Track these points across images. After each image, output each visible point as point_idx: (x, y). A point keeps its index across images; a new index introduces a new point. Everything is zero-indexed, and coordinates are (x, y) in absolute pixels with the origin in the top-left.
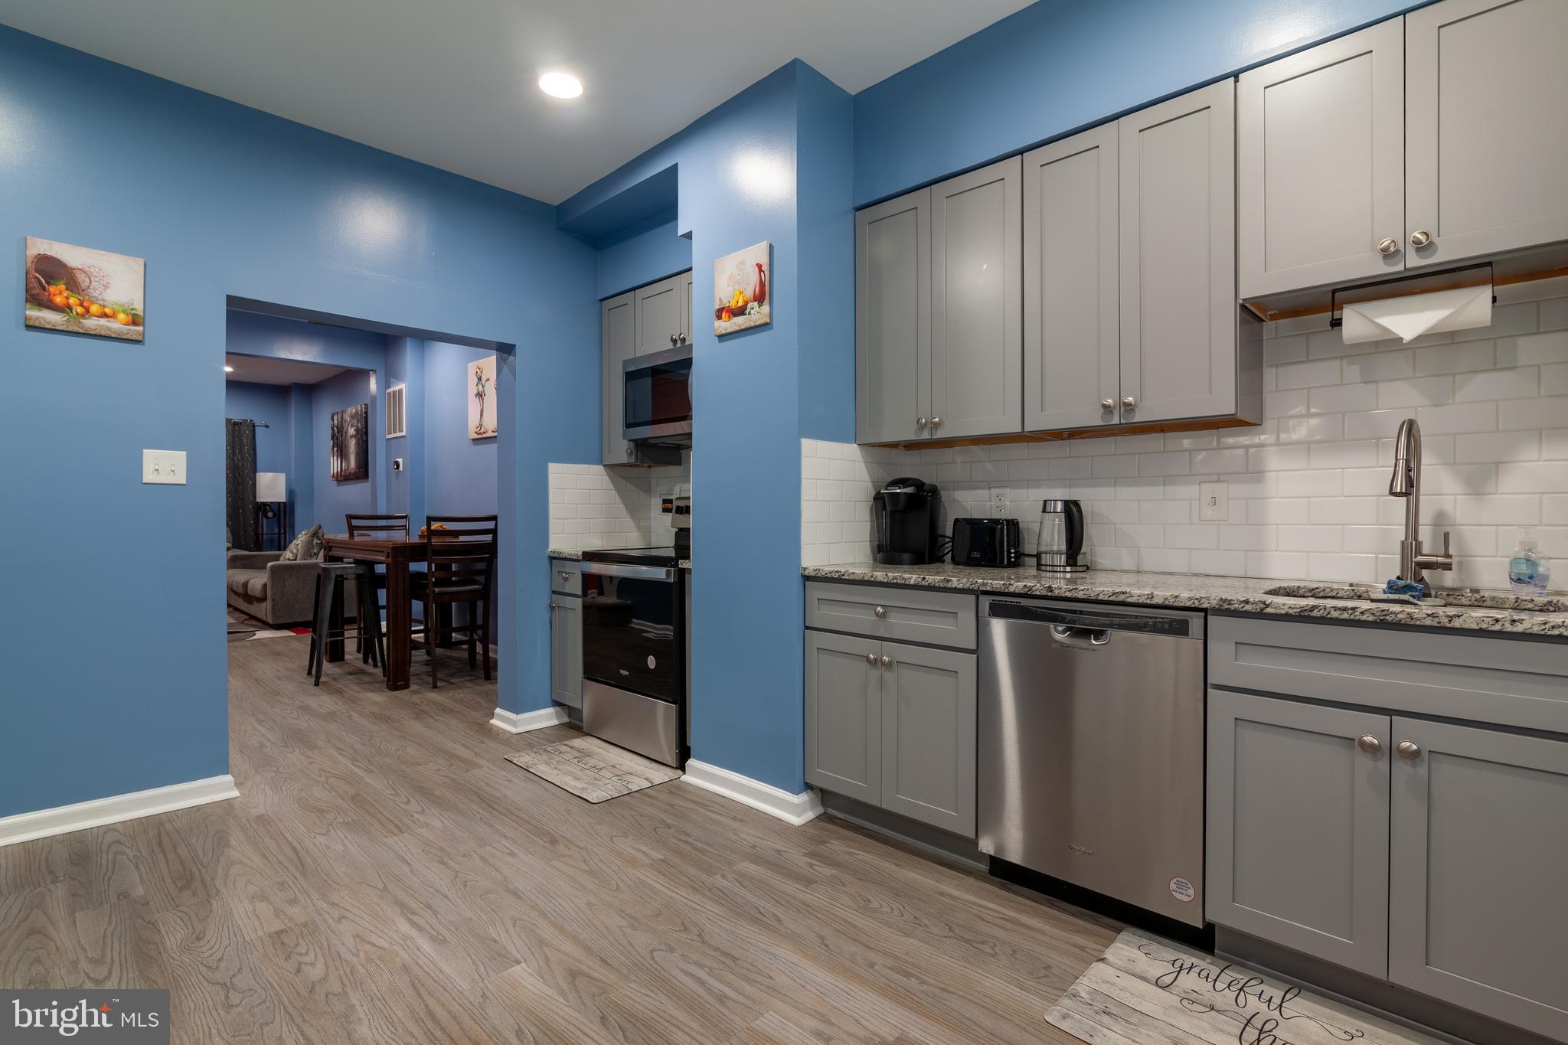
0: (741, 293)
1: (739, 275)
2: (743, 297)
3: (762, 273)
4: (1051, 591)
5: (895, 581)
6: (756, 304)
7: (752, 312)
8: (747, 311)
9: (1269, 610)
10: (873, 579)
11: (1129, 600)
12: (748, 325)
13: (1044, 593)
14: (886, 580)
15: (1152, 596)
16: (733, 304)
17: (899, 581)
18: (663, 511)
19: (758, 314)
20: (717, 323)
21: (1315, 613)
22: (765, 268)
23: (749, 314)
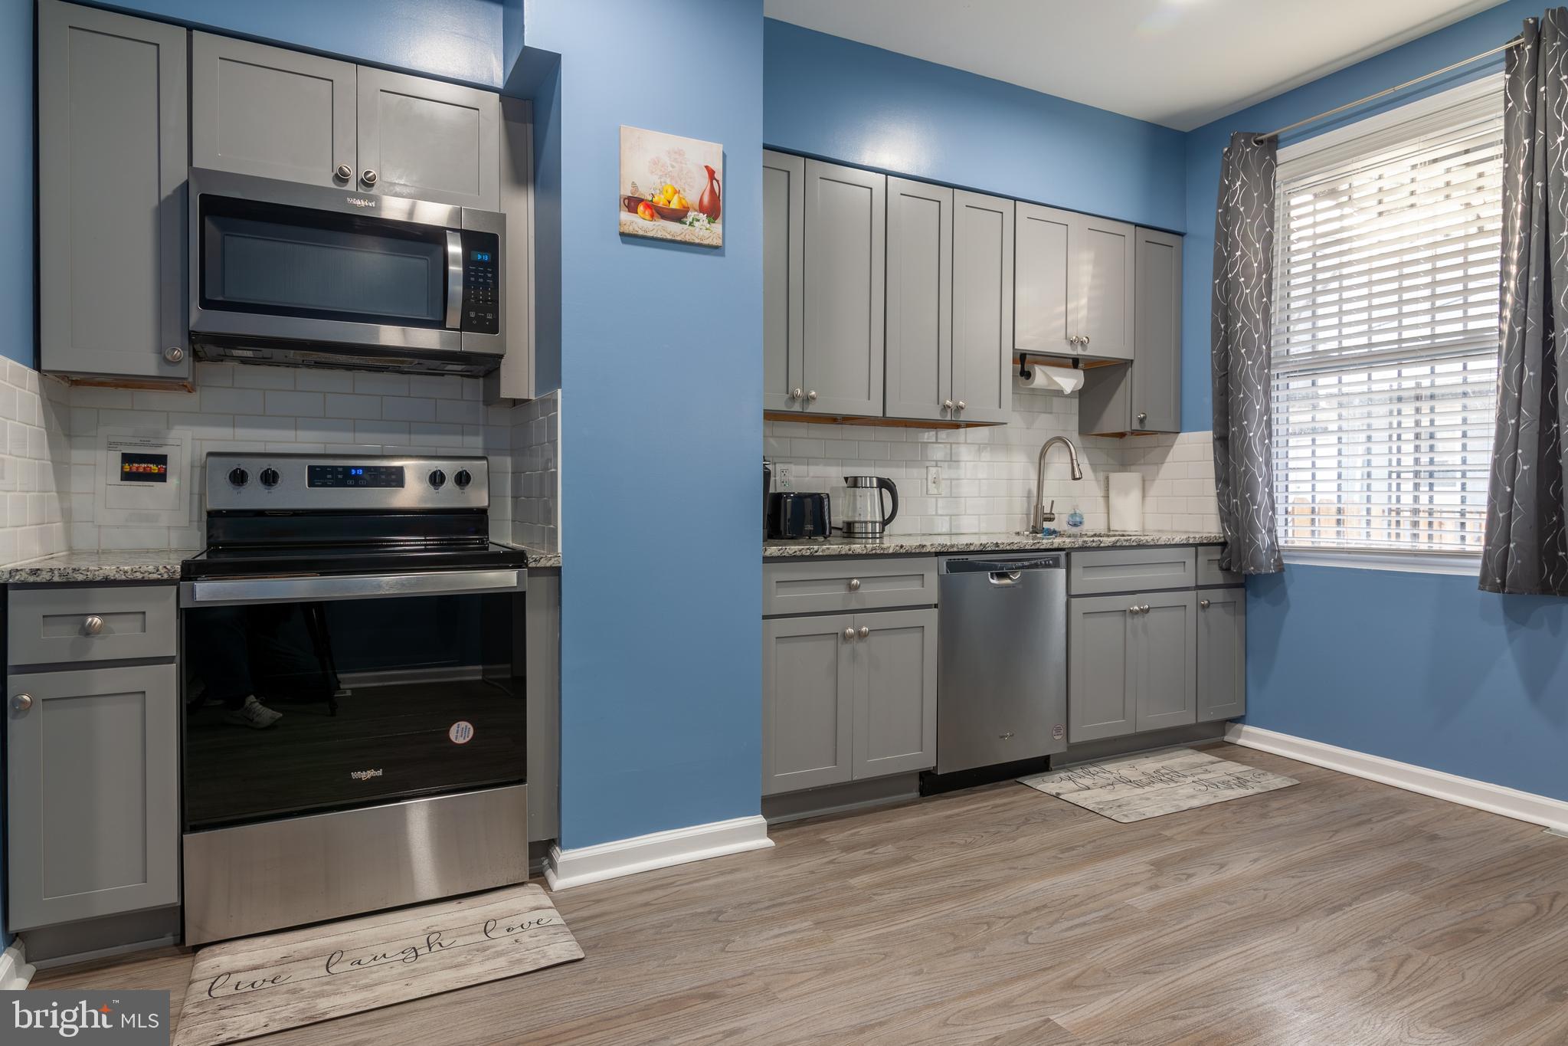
0: (676, 192)
1: (673, 167)
2: (680, 199)
3: (714, 181)
4: (998, 546)
5: (874, 552)
6: (703, 217)
7: (696, 224)
8: (689, 220)
9: (1102, 545)
10: (851, 552)
11: (1042, 547)
12: (688, 238)
13: (993, 548)
14: (864, 552)
15: (1052, 543)
16: (660, 200)
17: (878, 552)
18: (127, 476)
19: (702, 230)
20: (625, 216)
21: (1118, 544)
22: (719, 176)
23: (691, 224)
